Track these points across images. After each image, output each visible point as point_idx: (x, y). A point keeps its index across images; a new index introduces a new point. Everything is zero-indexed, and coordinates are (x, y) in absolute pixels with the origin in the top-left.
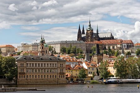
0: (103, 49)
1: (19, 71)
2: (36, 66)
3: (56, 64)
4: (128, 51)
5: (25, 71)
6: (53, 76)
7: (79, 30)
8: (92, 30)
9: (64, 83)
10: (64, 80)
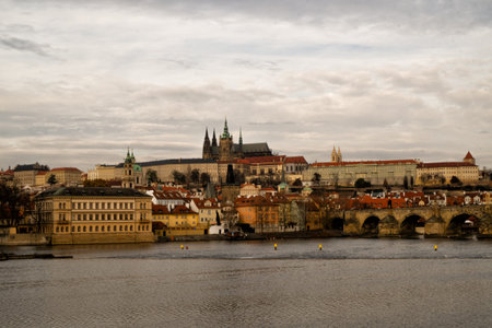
0: (250, 175)
1: (56, 217)
2: (91, 207)
3: (131, 204)
4: (298, 177)
5: (68, 218)
6: (126, 227)
7: (207, 138)
8: (231, 139)
9: (148, 240)
10: (148, 234)
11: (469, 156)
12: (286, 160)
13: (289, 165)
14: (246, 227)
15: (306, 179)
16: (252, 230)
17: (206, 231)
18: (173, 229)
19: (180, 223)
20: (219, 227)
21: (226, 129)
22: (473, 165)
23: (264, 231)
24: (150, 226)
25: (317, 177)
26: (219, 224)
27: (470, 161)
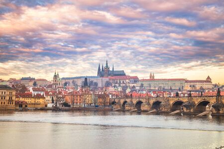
4: (134, 85)
6: (2, 103)
7: (99, 68)
8: (109, 68)
10: (13, 106)
11: (209, 78)
12: (130, 78)
13: (131, 80)
14: (66, 104)
15: (137, 86)
16: (69, 106)
17: (46, 106)
18: (30, 104)
19: (36, 101)
20: (53, 104)
21: (107, 64)
22: (210, 82)
23: (74, 106)
24: (14, 102)
25: (142, 85)
26: (53, 102)
27: (209, 80)
